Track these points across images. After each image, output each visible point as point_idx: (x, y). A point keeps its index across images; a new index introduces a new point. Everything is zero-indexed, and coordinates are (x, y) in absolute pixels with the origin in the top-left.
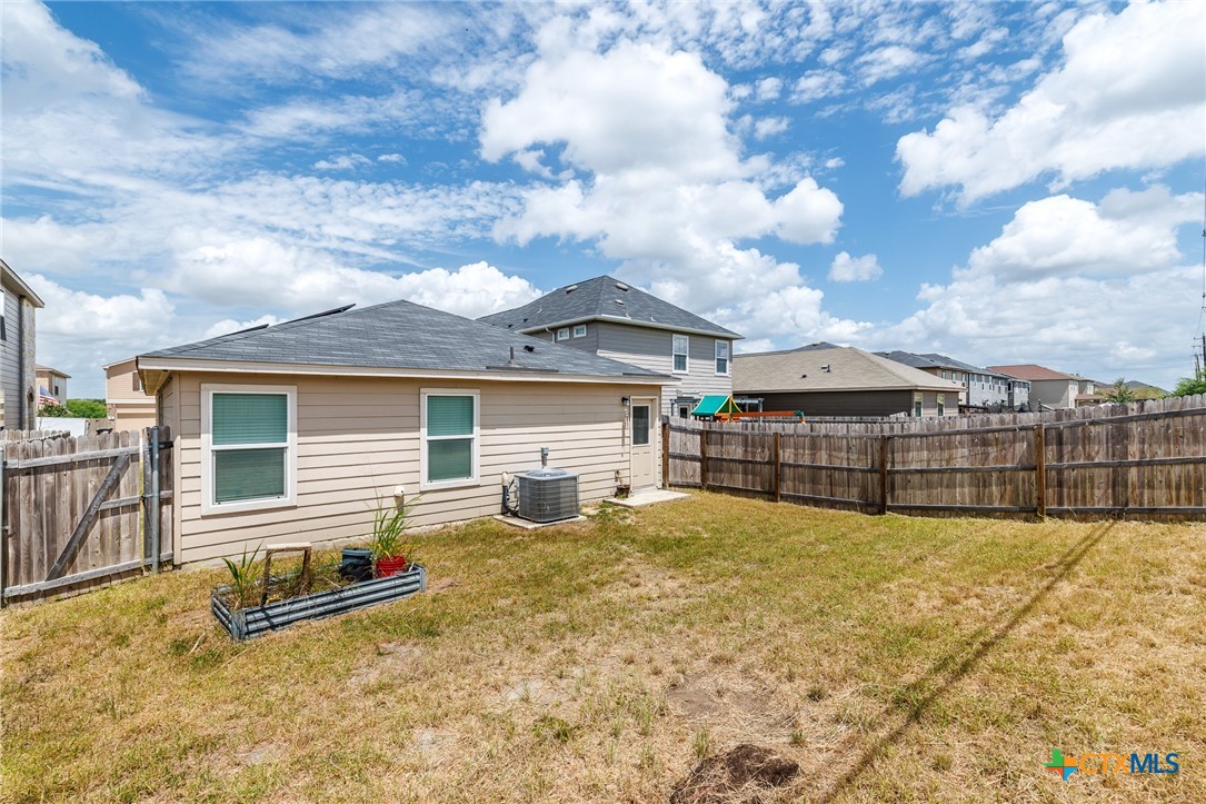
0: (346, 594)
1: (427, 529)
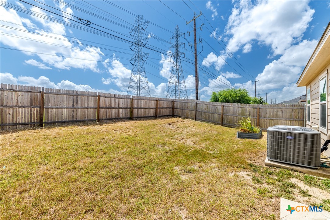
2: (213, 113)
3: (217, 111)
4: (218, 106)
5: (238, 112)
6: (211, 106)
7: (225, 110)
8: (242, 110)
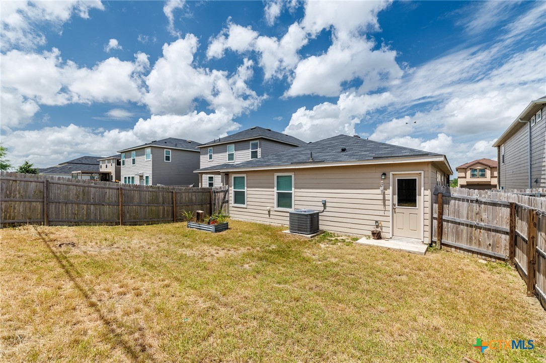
0: (201, 226)
1: (276, 225)
2: (99, 204)
3: (109, 199)
4: (109, 188)
5: (147, 200)
6: (93, 190)
7: (125, 197)
8: (154, 196)
